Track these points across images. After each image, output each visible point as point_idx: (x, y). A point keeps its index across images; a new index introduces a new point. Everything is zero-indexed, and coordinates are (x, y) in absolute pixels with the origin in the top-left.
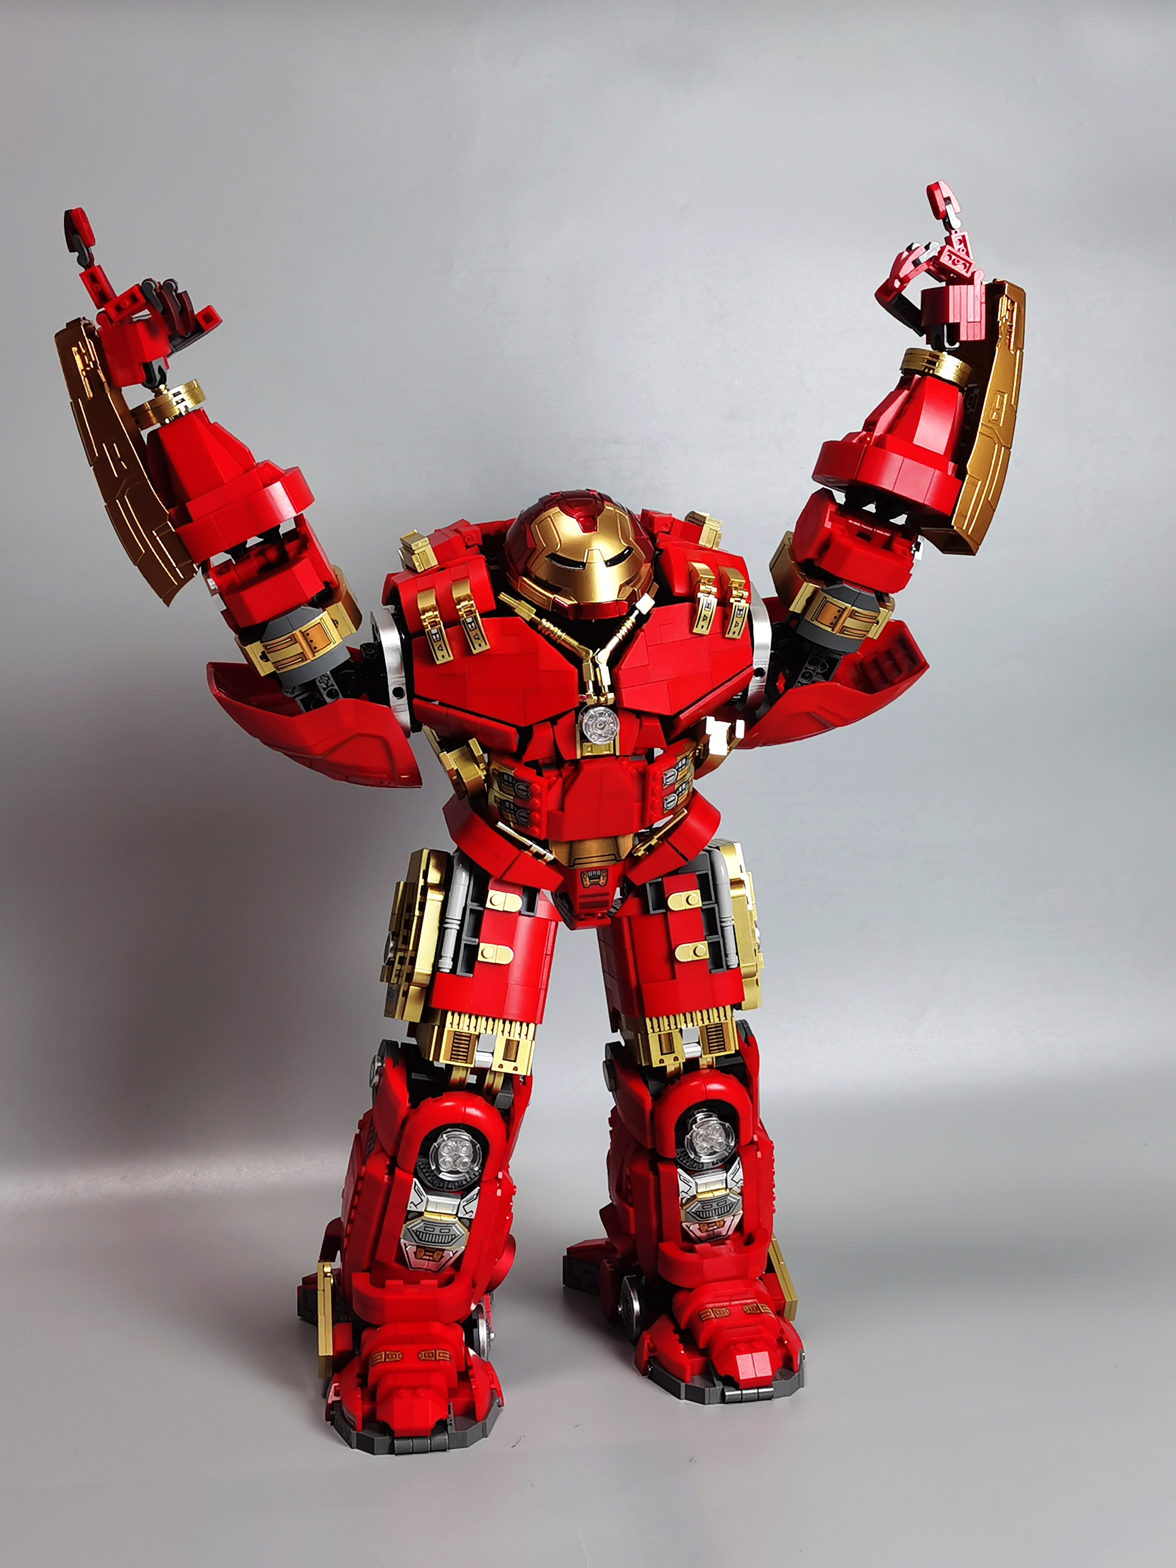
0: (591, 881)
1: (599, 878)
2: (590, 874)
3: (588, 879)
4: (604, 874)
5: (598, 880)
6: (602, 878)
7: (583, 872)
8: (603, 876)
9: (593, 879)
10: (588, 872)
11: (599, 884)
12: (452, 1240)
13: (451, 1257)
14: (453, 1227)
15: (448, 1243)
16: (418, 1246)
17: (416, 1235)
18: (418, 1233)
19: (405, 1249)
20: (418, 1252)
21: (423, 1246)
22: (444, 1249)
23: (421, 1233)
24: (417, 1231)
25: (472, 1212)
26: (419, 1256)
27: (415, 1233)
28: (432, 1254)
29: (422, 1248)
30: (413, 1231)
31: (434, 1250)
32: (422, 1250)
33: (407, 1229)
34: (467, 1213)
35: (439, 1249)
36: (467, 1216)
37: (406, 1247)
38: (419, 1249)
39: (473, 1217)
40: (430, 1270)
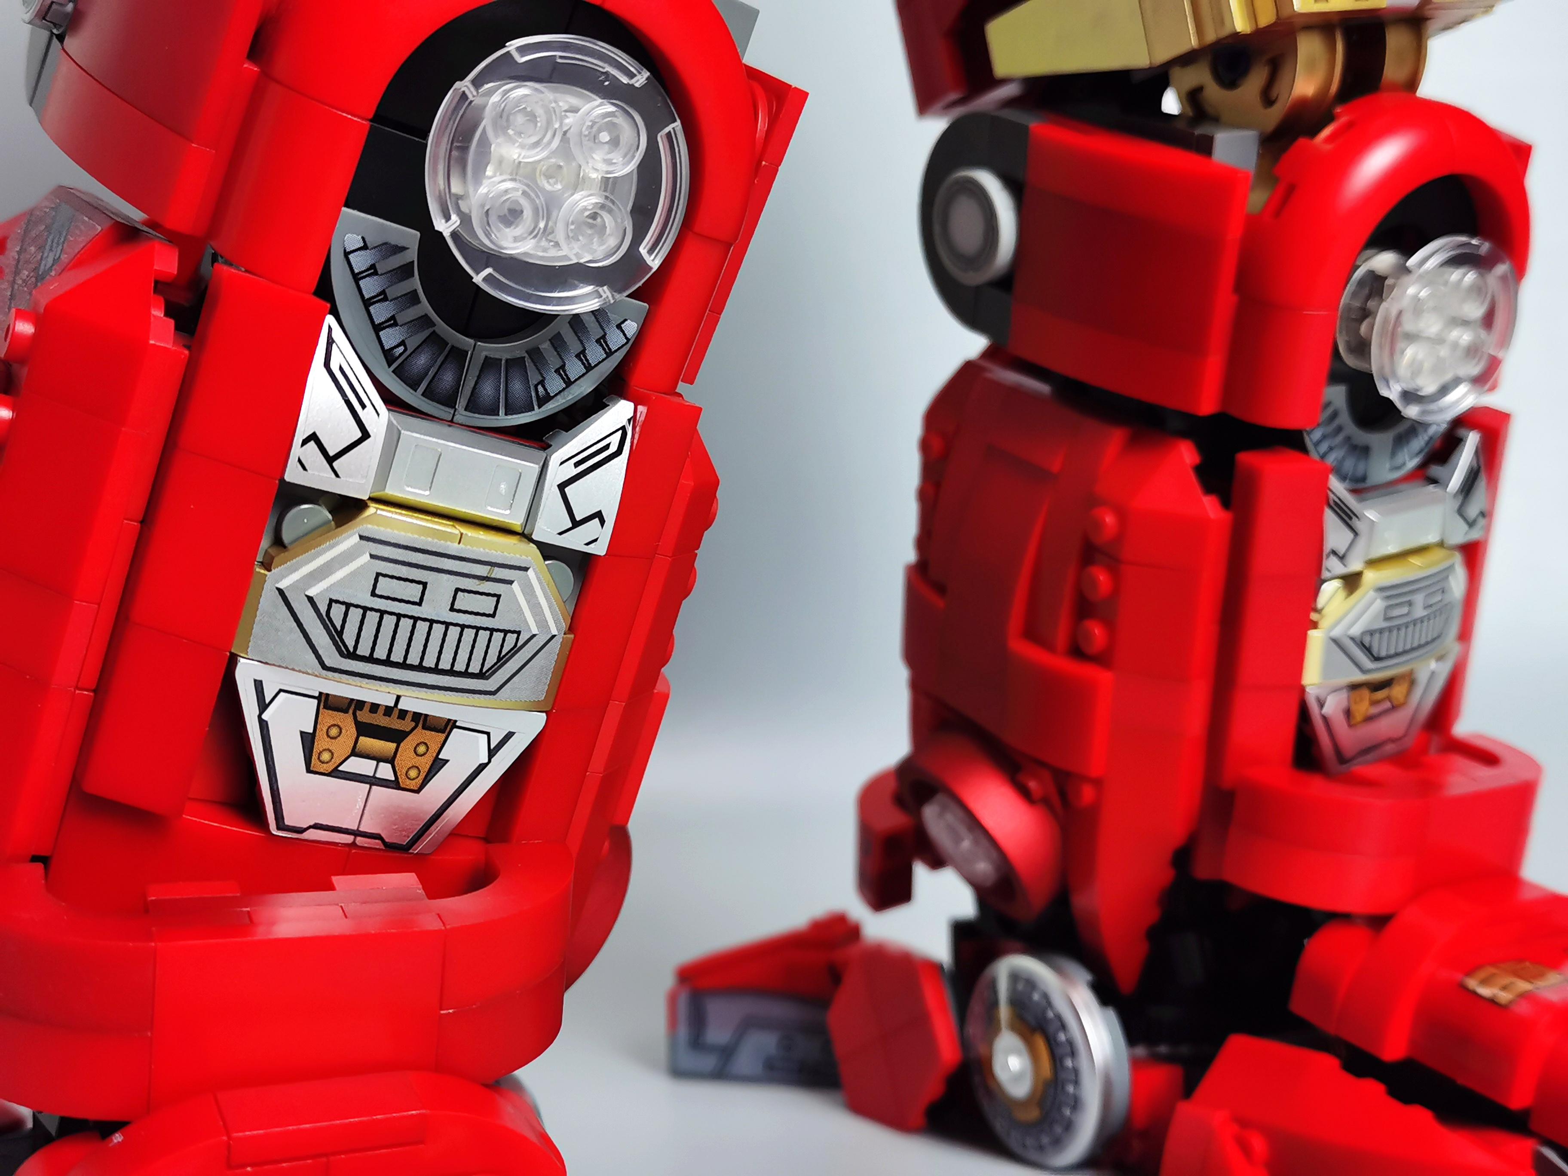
12: (502, 660)
13: (482, 767)
14: (515, 585)
15: (481, 675)
16: (325, 702)
17: (326, 621)
18: (337, 613)
19: (258, 713)
20: (321, 734)
21: (352, 700)
22: (449, 720)
23: (355, 615)
24: (331, 601)
25: (596, 521)
26: (326, 756)
27: (324, 614)
28: (394, 745)
29: (345, 711)
30: (310, 599)
31: (406, 725)
32: (347, 722)
33: (281, 591)
34: (576, 524)
35: (426, 716)
36: (576, 541)
37: (263, 706)
38: (329, 717)
39: (600, 549)
40: (377, 837)
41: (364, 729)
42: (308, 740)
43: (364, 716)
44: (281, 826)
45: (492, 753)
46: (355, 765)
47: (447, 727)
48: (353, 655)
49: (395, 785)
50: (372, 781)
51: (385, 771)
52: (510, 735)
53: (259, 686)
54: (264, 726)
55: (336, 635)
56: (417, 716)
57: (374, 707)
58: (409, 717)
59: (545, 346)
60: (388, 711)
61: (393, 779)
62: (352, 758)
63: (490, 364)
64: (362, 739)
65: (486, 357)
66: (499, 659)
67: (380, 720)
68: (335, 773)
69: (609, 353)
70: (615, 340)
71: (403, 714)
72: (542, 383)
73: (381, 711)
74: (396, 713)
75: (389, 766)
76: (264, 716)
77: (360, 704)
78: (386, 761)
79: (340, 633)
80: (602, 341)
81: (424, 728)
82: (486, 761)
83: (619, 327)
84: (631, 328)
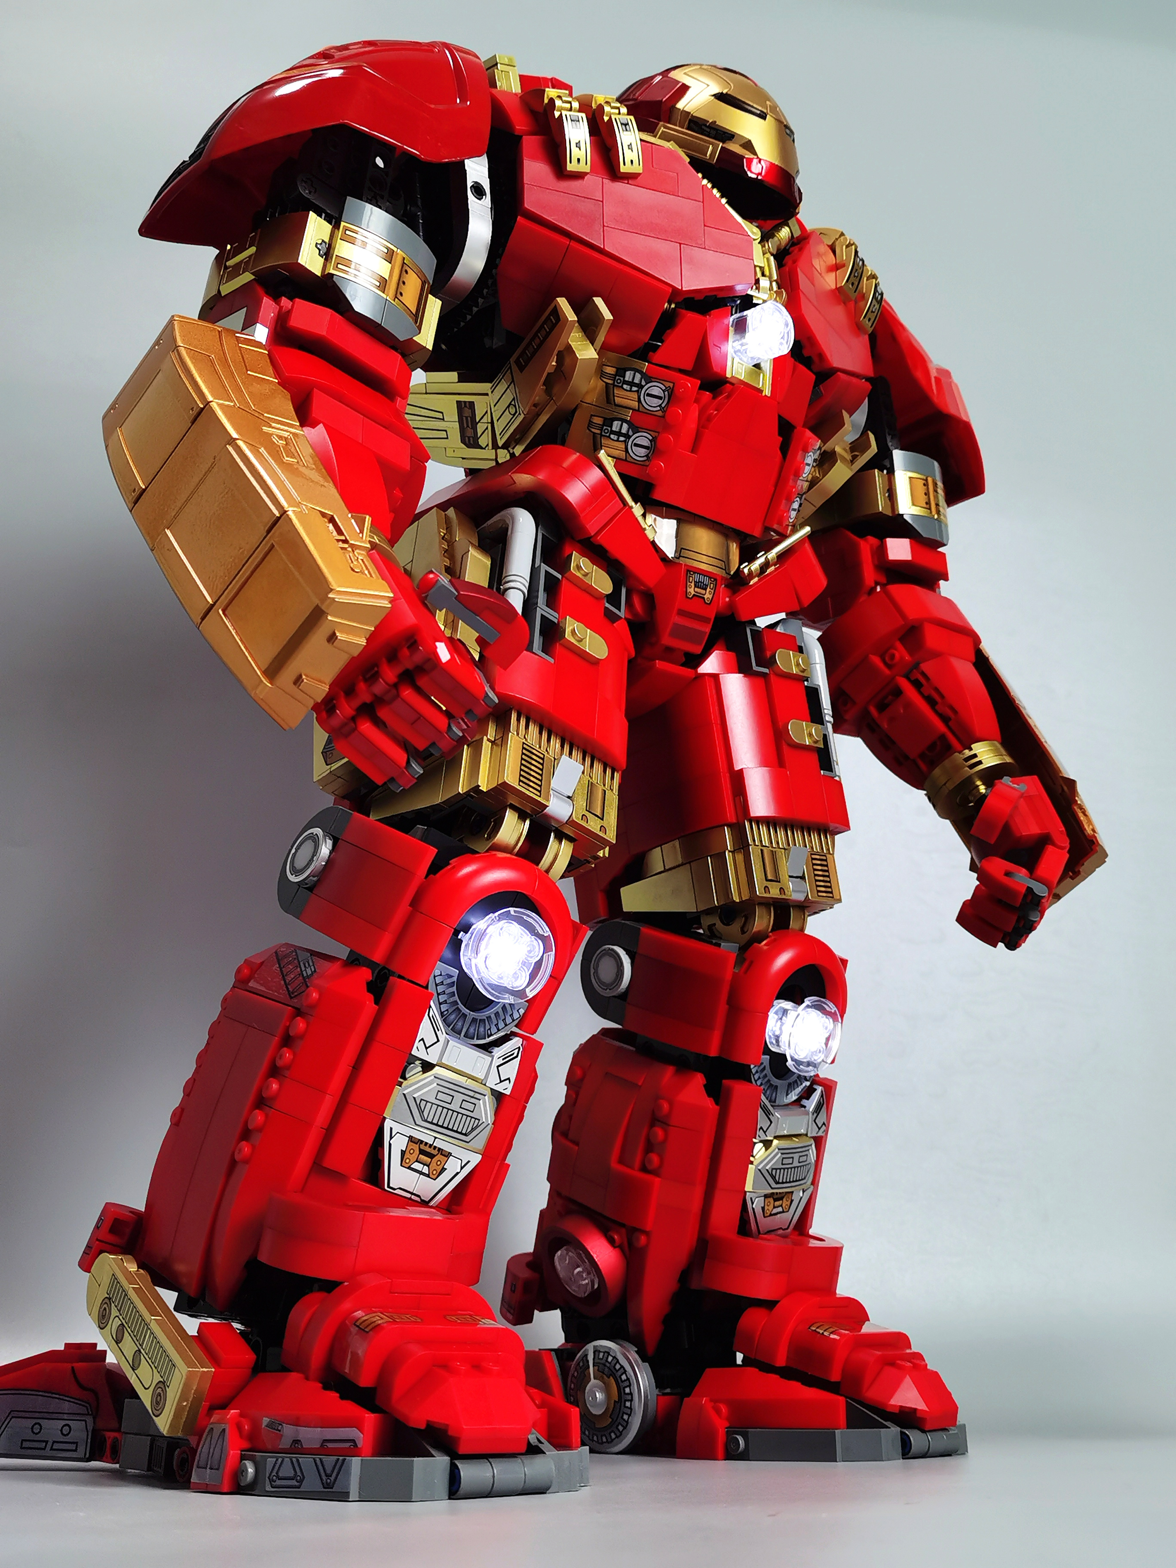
0: (696, 589)
1: (706, 589)
2: (697, 577)
3: (693, 584)
4: (712, 585)
5: (704, 592)
6: (708, 590)
7: (690, 571)
8: (710, 588)
9: (698, 587)
10: (694, 573)
11: (704, 598)
12: (473, 1129)
13: (458, 1173)
14: (481, 1101)
15: (465, 1135)
16: (411, 1138)
17: (419, 1107)
18: (423, 1103)
19: (389, 1140)
20: (407, 1152)
21: (419, 1140)
22: (449, 1153)
23: (429, 1105)
24: (422, 1100)
25: (508, 1081)
26: (407, 1161)
27: (418, 1103)
28: (430, 1160)
29: (417, 1144)
30: (414, 1098)
31: (435, 1152)
32: (416, 1147)
33: (404, 1094)
34: (501, 1081)
35: (442, 1150)
36: (500, 1088)
37: (391, 1138)
38: (411, 1144)
39: (508, 1092)
40: (418, 1196)
41: (422, 1152)
42: (403, 1153)
43: (422, 1147)
44: (389, 1186)
45: (462, 1168)
46: (417, 1166)
47: (449, 1155)
48: (426, 1121)
49: (428, 1176)
50: (421, 1173)
51: (426, 1170)
52: (469, 1162)
53: (391, 1129)
54: (390, 1145)
55: (421, 1112)
56: (439, 1149)
57: (426, 1144)
58: (437, 1149)
59: (493, 1016)
60: (431, 1146)
61: (427, 1173)
62: (416, 1163)
63: (474, 1020)
64: (420, 1156)
65: (473, 1018)
66: (472, 1129)
67: (427, 1149)
68: (409, 1168)
69: (513, 1020)
70: (516, 1016)
71: (435, 1147)
72: (490, 1029)
73: (428, 1145)
74: (433, 1147)
75: (427, 1168)
76: (391, 1142)
77: (422, 1142)
78: (427, 1166)
79: (423, 1112)
80: (511, 1015)
81: (441, 1154)
82: (459, 1171)
83: (518, 1011)
84: (522, 1011)
